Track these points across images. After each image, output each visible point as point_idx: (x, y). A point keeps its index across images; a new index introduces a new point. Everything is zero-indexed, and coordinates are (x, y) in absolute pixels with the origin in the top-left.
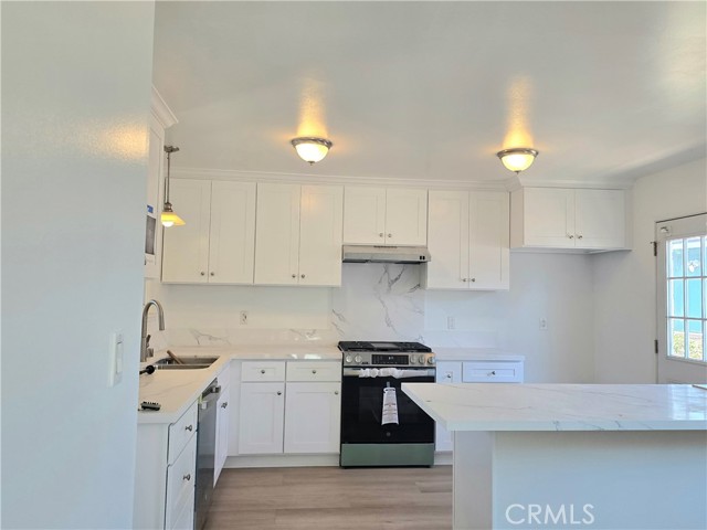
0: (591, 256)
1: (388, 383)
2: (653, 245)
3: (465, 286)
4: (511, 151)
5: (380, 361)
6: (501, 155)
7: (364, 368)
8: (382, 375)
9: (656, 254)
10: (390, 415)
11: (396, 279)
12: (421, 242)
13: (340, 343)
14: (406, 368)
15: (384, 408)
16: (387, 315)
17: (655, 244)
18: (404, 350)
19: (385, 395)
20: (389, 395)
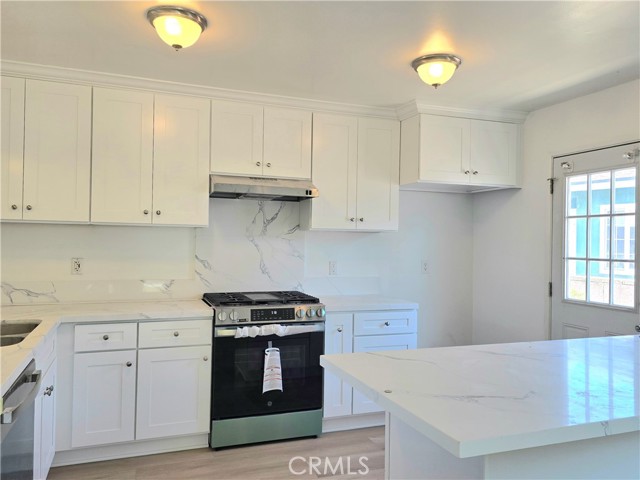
0: (473, 196)
1: (270, 343)
2: (549, 183)
3: (352, 226)
4: (430, 58)
5: (260, 317)
6: (416, 63)
7: (241, 326)
8: (264, 334)
9: (552, 192)
10: (273, 380)
11: (273, 219)
12: (303, 175)
13: (205, 295)
14: (291, 324)
15: (266, 372)
16: (262, 260)
17: (552, 181)
18: (288, 302)
19: (267, 358)
20: (273, 358)
